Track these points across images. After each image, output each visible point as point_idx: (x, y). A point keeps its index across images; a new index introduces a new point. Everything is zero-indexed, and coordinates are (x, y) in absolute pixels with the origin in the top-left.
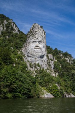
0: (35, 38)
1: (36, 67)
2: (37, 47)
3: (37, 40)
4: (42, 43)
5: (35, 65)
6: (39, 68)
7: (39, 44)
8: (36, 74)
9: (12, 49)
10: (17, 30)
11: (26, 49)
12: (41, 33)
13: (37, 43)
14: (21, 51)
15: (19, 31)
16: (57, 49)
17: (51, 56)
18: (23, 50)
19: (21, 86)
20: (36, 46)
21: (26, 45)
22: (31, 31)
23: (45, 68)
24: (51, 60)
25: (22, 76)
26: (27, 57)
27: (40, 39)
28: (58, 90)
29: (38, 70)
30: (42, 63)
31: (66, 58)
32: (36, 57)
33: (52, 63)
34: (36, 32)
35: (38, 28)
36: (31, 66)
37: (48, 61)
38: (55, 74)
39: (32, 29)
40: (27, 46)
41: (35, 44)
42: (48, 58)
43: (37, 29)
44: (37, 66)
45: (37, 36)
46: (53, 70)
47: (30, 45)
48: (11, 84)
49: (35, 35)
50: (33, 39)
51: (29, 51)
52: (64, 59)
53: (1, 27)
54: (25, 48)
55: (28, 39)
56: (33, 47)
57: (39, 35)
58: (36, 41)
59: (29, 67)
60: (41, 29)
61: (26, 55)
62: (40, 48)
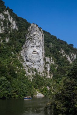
0: (33, 43)
1: (33, 72)
7: (37, 49)
8: (33, 78)
9: (12, 54)
13: (35, 48)
14: (21, 55)
23: (41, 72)
24: (48, 63)
26: (26, 62)
27: (38, 44)
28: (47, 91)
29: (35, 74)
32: (34, 62)
34: (34, 35)
35: (37, 30)
36: (29, 71)
38: (51, 76)
41: (33, 49)
45: (35, 40)
46: (48, 73)
47: (29, 49)
49: (33, 39)
50: (31, 44)
51: (27, 56)
52: (65, 56)
54: (24, 51)
56: (31, 52)
57: (37, 40)
58: (34, 46)
59: (27, 72)
62: (37, 53)
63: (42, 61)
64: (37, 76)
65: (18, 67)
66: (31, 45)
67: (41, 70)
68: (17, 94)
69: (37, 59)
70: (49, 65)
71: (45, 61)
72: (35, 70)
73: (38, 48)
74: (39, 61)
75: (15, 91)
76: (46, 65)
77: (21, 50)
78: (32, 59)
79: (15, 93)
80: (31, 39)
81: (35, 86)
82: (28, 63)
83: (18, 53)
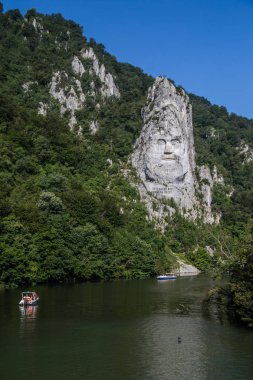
0: (162, 132)
1: (165, 210)
2: (167, 156)
3: (168, 138)
4: (180, 142)
5: (165, 203)
6: (172, 210)
7: (173, 147)
8: (166, 224)
9: (109, 164)
11: (142, 157)
12: (178, 112)
13: (168, 144)
17: (205, 172)
18: (134, 159)
20: (166, 153)
21: (142, 144)
23: (189, 207)
24: (206, 182)
27: (175, 132)
29: (171, 214)
30: (181, 197)
32: (166, 182)
33: (207, 191)
34: (164, 109)
36: (155, 208)
37: (198, 186)
38: (215, 217)
40: (144, 149)
41: (163, 148)
43: (166, 98)
44: (168, 207)
45: (166, 123)
46: (208, 209)
50: (158, 133)
55: (144, 128)
56: (159, 156)
57: (173, 122)
58: (165, 138)
59: (151, 210)
61: (142, 175)
62: (175, 156)
63: (189, 179)
64: (178, 219)
65: (125, 198)
66: (158, 135)
67: (187, 201)
68: (127, 268)
69: (177, 174)
70: (208, 188)
71: (198, 178)
72: (172, 203)
73: (177, 143)
74: (181, 179)
75: (122, 261)
76: (200, 188)
77: (131, 152)
78: (162, 173)
79: (123, 266)
80: (157, 119)
81: (173, 247)
82: (151, 186)
83: (125, 161)
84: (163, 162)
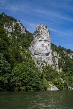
1: (42, 64)
2: (43, 46)
3: (43, 40)
4: (47, 42)
5: (42, 62)
6: (45, 64)
7: (45, 43)
8: (42, 69)
9: (21, 48)
10: (24, 31)
11: (33, 47)
12: (46, 33)
13: (43, 42)
14: (29, 50)
15: (26, 31)
16: (60, 46)
17: (55, 54)
18: (30, 48)
19: (32, 80)
20: (42, 45)
21: (33, 43)
22: (37, 31)
23: (51, 64)
24: (56, 57)
25: (32, 72)
26: (34, 55)
28: (62, 83)
29: (44, 66)
30: (48, 60)
31: (69, 55)
32: (42, 55)
33: (57, 60)
34: (42, 32)
35: (44, 28)
36: (38, 63)
37: (53, 58)
38: (60, 69)
39: (38, 29)
40: (34, 45)
41: (41, 43)
42: (53, 55)
43: (42, 29)
44: (43, 63)
45: (42, 35)
46: (57, 66)
47: (37, 44)
48: (23, 79)
49: (41, 35)
50: (39, 38)
51: (35, 49)
52: (68, 55)
53: (11, 28)
55: (34, 39)
56: (39, 46)
59: (36, 64)
60: (46, 29)
61: (33, 53)
64: (47, 67)
68: (23, 85)
74: (47, 54)
79: (20, 84)
81: (47, 78)
82: (36, 56)
84: (41, 48)
